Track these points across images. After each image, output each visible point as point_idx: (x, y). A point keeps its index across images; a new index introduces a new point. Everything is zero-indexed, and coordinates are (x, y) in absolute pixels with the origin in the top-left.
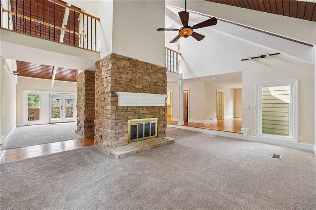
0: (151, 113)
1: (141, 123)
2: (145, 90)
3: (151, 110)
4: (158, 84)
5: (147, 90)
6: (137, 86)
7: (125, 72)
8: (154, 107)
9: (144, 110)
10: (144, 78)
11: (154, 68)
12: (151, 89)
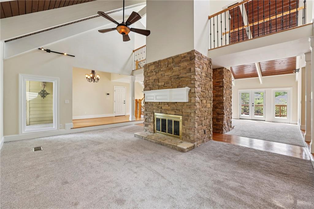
0: (173, 110)
1: (170, 119)
2: (166, 86)
3: (172, 106)
4: (181, 76)
5: (169, 85)
6: (160, 84)
7: (151, 75)
8: (176, 103)
9: (165, 106)
10: (165, 75)
11: (176, 60)
12: (172, 83)
